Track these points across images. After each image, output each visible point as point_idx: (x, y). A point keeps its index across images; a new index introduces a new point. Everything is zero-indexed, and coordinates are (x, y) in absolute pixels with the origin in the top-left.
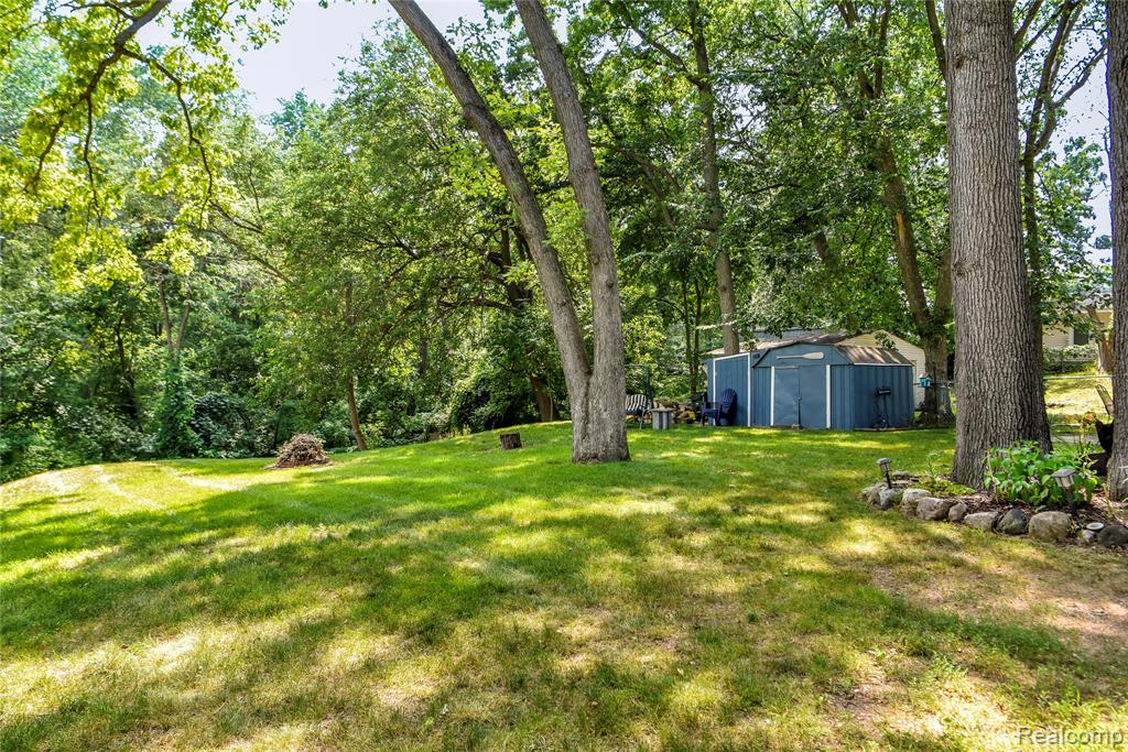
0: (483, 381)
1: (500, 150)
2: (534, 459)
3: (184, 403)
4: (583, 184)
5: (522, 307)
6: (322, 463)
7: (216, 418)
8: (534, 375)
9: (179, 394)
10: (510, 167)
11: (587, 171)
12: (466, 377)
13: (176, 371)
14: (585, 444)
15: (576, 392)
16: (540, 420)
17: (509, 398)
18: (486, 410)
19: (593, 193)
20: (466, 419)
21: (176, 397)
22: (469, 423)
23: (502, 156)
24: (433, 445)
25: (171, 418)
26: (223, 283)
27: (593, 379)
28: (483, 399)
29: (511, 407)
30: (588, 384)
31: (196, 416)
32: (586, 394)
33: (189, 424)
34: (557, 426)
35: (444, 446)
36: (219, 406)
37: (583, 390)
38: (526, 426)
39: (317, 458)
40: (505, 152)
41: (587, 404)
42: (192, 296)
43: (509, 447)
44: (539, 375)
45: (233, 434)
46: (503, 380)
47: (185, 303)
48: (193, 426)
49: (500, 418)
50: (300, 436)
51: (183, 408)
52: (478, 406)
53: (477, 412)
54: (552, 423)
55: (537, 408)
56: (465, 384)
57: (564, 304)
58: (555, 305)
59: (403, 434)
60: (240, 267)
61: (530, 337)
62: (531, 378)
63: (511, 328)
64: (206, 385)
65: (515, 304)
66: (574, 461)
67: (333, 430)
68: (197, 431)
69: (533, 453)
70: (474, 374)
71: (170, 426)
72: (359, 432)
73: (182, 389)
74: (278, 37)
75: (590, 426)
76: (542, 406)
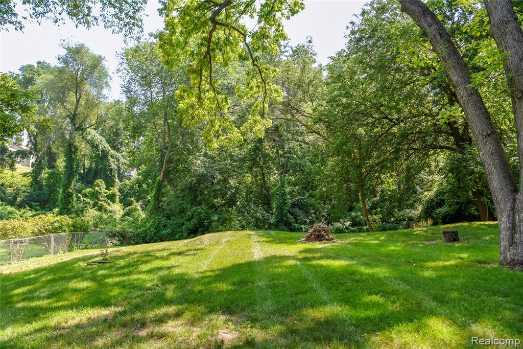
0: (440, 193)
1: (430, 26)
2: (465, 255)
3: (286, 201)
4: (505, 33)
5: (464, 148)
6: (329, 240)
7: (300, 208)
8: (474, 190)
9: (284, 197)
10: (439, 37)
11: (507, 22)
12: (431, 190)
13: (283, 187)
14: (512, 251)
15: (502, 206)
16: (478, 219)
17: (458, 203)
18: (444, 210)
19: (514, 40)
20: (430, 214)
21: (283, 199)
22: (432, 218)
23: (432, 30)
24: (399, 234)
25: (281, 208)
26: (303, 145)
27: (519, 196)
28: (441, 203)
29: (458, 210)
30: (514, 200)
31: (292, 208)
32: (513, 209)
33: (289, 211)
34: (490, 226)
35: (406, 235)
36: (302, 203)
37: (509, 205)
38: (465, 224)
39: (327, 237)
40: (434, 27)
41: (514, 217)
42: (290, 152)
43: (449, 241)
44: (478, 190)
45: (308, 217)
46: (453, 193)
47: (286, 155)
48: (290, 213)
49: (452, 215)
50: (318, 224)
51: (286, 204)
52: (438, 208)
53: (437, 211)
54: (487, 223)
55: (477, 210)
56: (429, 195)
57: (489, 135)
58: (480, 137)
59: (394, 221)
60: (310, 137)
61: (470, 166)
62: (472, 192)
63: (457, 161)
64: (299, 193)
65: (459, 146)
66: (501, 264)
67: (356, 217)
68: (292, 215)
69: (466, 249)
70: (435, 189)
71: (280, 212)
72: (368, 220)
73: (286, 195)
74: (303, 6)
75: (517, 236)
76: (480, 209)
